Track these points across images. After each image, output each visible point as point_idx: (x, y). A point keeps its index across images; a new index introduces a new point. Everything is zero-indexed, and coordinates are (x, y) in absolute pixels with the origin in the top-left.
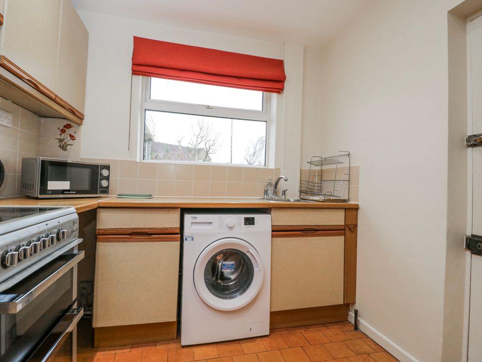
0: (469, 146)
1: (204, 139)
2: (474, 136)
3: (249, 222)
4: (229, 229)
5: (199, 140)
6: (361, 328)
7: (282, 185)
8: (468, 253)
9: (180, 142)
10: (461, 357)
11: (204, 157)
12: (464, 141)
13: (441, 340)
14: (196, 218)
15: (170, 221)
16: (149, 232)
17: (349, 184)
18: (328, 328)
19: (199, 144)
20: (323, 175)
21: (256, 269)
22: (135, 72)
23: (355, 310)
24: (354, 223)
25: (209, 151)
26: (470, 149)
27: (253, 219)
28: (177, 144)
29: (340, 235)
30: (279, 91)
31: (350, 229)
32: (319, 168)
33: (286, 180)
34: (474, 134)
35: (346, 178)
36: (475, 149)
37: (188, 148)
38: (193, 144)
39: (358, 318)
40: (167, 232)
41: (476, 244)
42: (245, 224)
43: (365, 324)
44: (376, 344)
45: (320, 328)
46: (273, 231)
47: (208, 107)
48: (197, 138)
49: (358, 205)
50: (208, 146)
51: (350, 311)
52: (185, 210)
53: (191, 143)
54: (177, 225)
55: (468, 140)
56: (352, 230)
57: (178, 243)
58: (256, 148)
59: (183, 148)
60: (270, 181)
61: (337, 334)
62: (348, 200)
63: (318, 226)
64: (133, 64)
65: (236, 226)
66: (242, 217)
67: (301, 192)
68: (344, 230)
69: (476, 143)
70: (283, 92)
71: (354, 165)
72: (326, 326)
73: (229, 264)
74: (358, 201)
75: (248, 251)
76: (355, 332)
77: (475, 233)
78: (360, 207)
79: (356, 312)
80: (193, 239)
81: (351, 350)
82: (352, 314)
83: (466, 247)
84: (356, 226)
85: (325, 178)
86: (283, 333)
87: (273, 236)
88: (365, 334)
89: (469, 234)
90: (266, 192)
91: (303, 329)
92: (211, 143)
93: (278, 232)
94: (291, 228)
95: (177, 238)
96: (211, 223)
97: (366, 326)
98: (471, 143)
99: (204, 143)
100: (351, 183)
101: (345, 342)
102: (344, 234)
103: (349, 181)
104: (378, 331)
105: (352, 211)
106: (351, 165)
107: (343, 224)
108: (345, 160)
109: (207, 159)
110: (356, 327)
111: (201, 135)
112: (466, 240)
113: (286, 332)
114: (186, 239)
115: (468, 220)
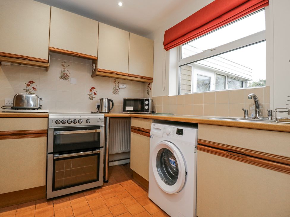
4: (167, 135)
14: (155, 125)
27: (182, 130)
42: (177, 134)
64: (165, 46)
65: (171, 134)
66: (176, 128)
93: (203, 146)
96: (160, 129)
114: (151, 137)
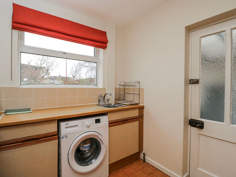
0: (190, 83)
1: (45, 62)
2: (192, 80)
3: (98, 121)
4: (87, 127)
5: (43, 62)
6: (147, 161)
7: (107, 97)
8: (189, 126)
9: (29, 63)
10: (187, 167)
11: (46, 72)
12: (188, 82)
13: (182, 163)
14: (68, 124)
15: (51, 128)
16: (37, 138)
17: (139, 96)
18: (133, 164)
19: (42, 64)
20: (125, 91)
21: (102, 146)
22: (14, 28)
23: (144, 153)
24: (142, 114)
25: (49, 69)
26: (190, 85)
27: (100, 119)
28: (27, 63)
29: (137, 120)
30: (104, 48)
31: (141, 117)
32: (124, 87)
33: (111, 95)
34: (192, 79)
35: (138, 93)
36: (192, 85)
37: (35, 66)
38: (39, 65)
39: (145, 157)
40: (49, 135)
41: (193, 123)
42: (96, 123)
43: (148, 159)
44: (154, 167)
45: (130, 165)
46: (109, 124)
47: (64, 53)
48: (41, 61)
49: (144, 106)
50: (48, 66)
51: (140, 153)
52: (60, 120)
53: (37, 63)
54: (55, 130)
55: (190, 81)
56: (142, 117)
57: (57, 141)
58: (77, 68)
59: (31, 66)
60: (100, 95)
61: (138, 167)
62: (139, 103)
63: (128, 118)
64: (13, 22)
65: (91, 125)
66: (94, 119)
67: (116, 100)
68: (139, 118)
69: (193, 83)
70: (106, 48)
71: (141, 88)
72: (132, 164)
73: (87, 146)
74: (143, 104)
75: (98, 137)
76: (144, 163)
77: (192, 118)
78: (145, 107)
79: (144, 154)
80: (67, 137)
81: (145, 173)
82: (142, 155)
83: (189, 124)
84: (143, 115)
85: (126, 92)
86: (114, 173)
87: (109, 126)
88: (148, 163)
89: (190, 118)
90: (99, 101)
91: (122, 168)
92: (50, 64)
93: (112, 124)
94: (117, 121)
95: (56, 138)
96: (77, 126)
97: (149, 160)
98: (191, 83)
99: (46, 64)
100: (140, 96)
101: (142, 170)
102: (139, 120)
103: (139, 94)
104: (154, 161)
105: (141, 109)
106: (140, 88)
107: (138, 115)
108: (137, 84)
109: (48, 73)
110: (144, 161)
111: (44, 59)
112: (189, 121)
113: (116, 172)
114: (63, 138)
115: (189, 113)
